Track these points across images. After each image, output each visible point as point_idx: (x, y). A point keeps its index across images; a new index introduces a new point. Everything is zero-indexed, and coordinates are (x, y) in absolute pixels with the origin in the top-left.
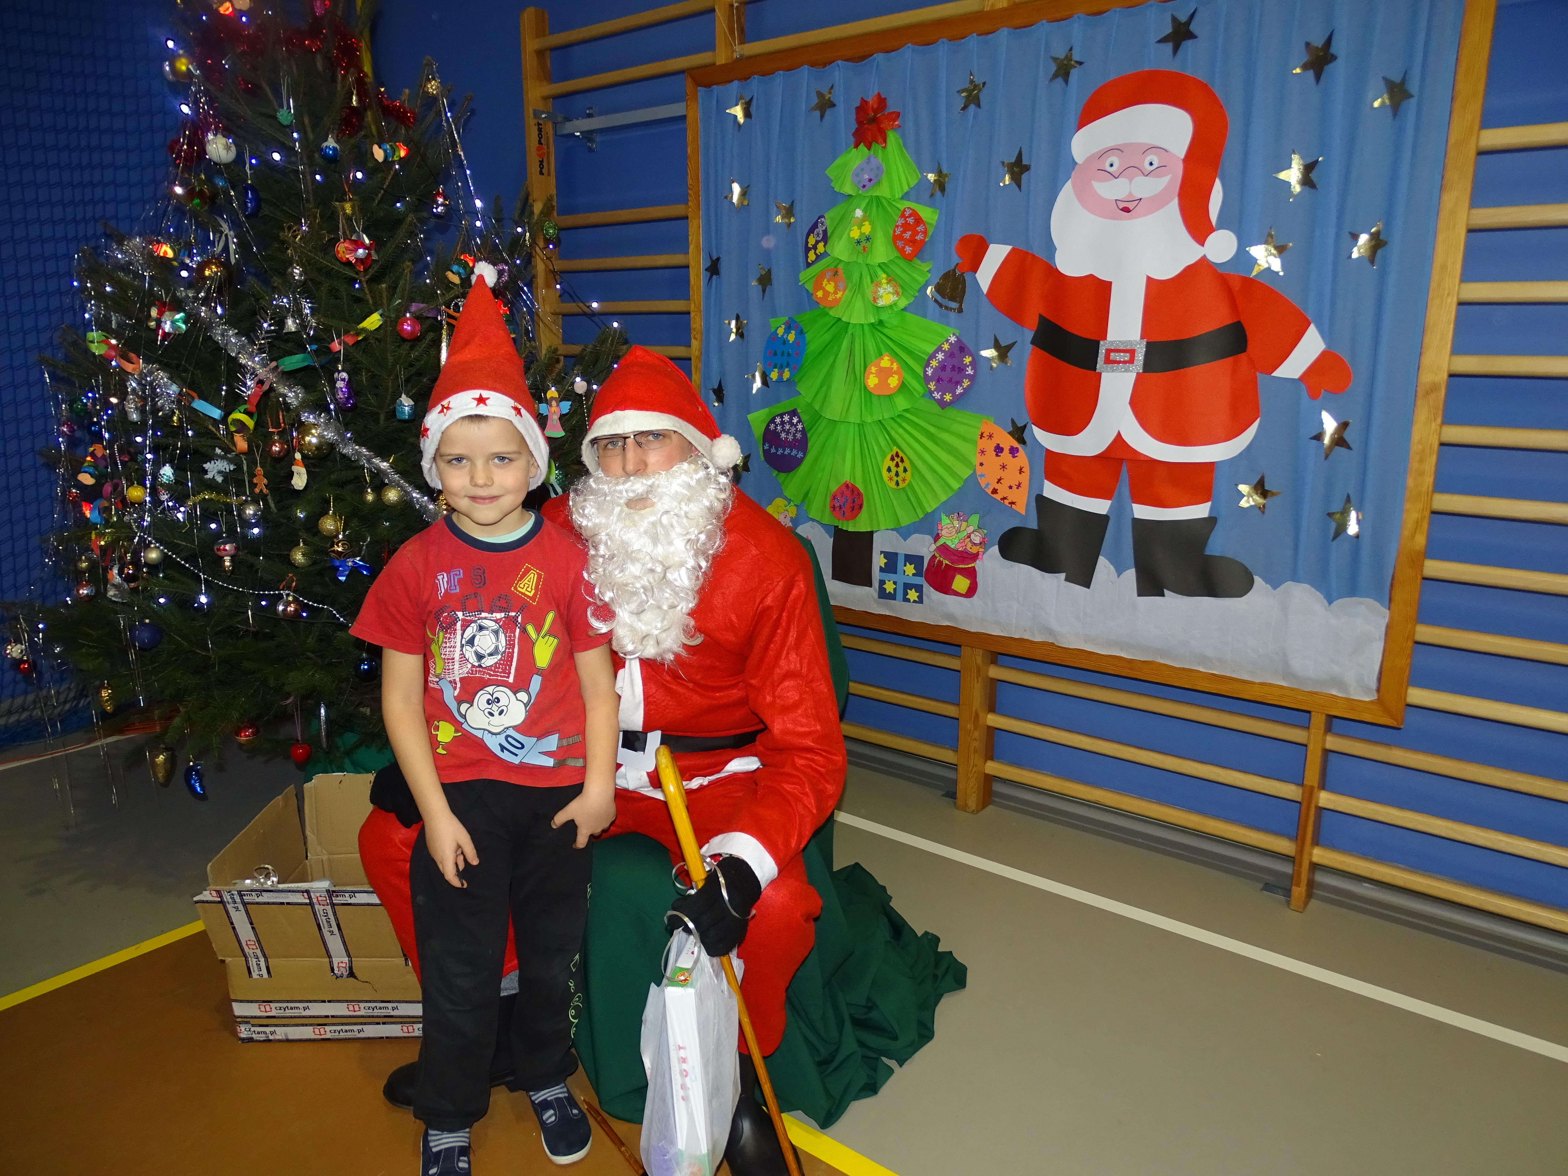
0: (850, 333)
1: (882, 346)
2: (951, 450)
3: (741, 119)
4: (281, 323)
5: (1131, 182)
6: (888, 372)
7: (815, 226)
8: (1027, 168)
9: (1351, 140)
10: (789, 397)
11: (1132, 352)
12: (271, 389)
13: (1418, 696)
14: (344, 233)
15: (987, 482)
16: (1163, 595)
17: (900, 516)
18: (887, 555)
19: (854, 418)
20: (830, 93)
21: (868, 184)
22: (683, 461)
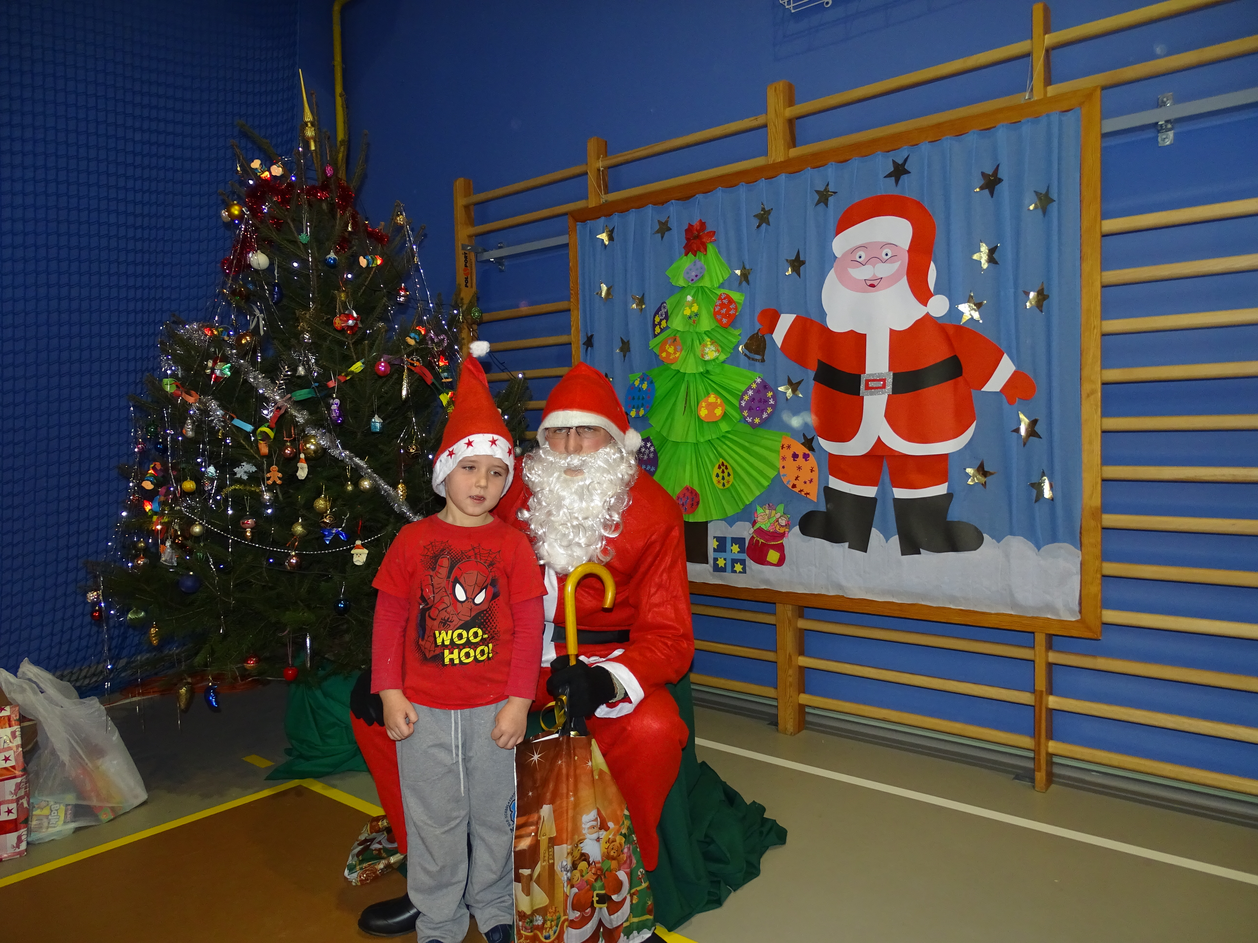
0: (686, 380)
1: (709, 387)
2: (762, 459)
3: (606, 242)
4: (295, 370)
5: (874, 267)
6: (714, 406)
7: (659, 309)
8: (803, 263)
9: (1017, 233)
10: (644, 428)
11: (884, 380)
12: (286, 411)
13: (1111, 616)
14: (340, 311)
15: (788, 479)
16: (919, 553)
17: (726, 509)
18: (718, 539)
19: (691, 439)
20: (667, 222)
21: (695, 279)
22: (606, 446)
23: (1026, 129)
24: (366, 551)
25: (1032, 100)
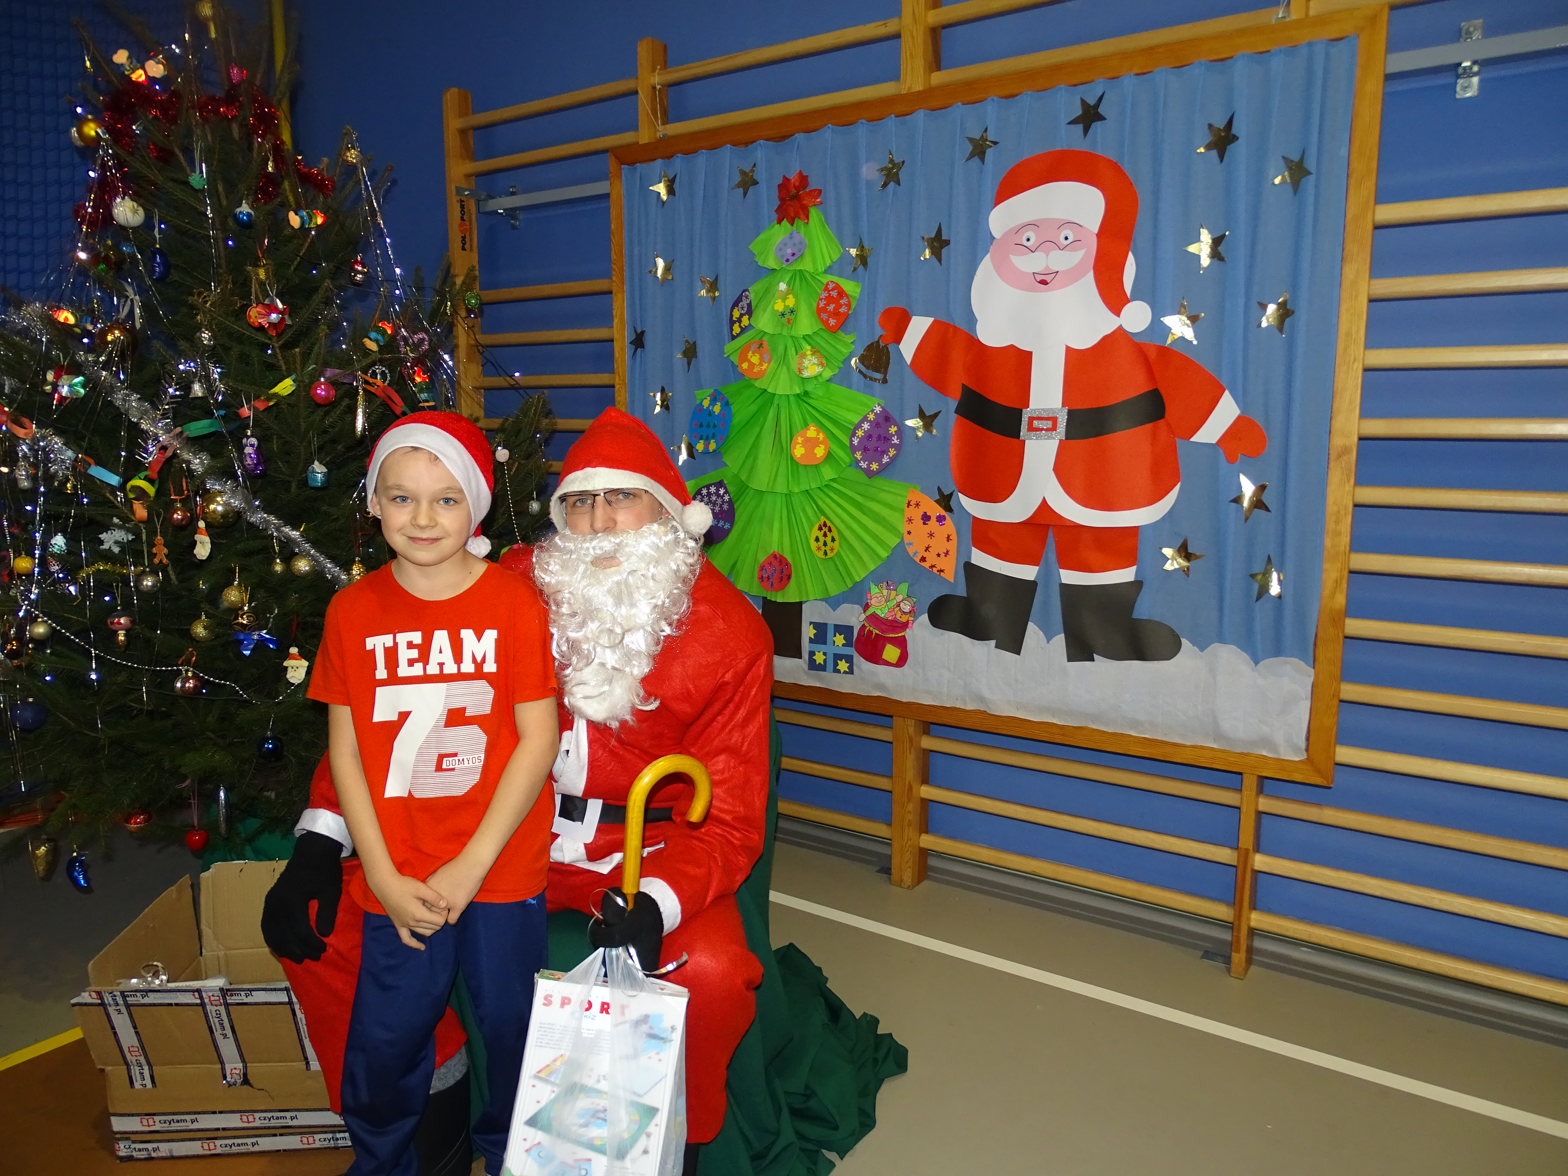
0: (776, 402)
1: (808, 417)
2: (879, 520)
3: (664, 196)
4: (186, 388)
5: (1047, 255)
6: (814, 443)
7: (739, 300)
9: (1255, 217)
10: (716, 468)
11: (1054, 420)
12: (175, 455)
13: (1346, 754)
14: (257, 298)
15: (915, 550)
16: (1093, 660)
17: (828, 586)
18: (816, 625)
19: (781, 488)
20: (752, 171)
21: (791, 259)
22: (653, 521)
23: (1277, 63)
24: (306, 663)
25: (1288, 19)
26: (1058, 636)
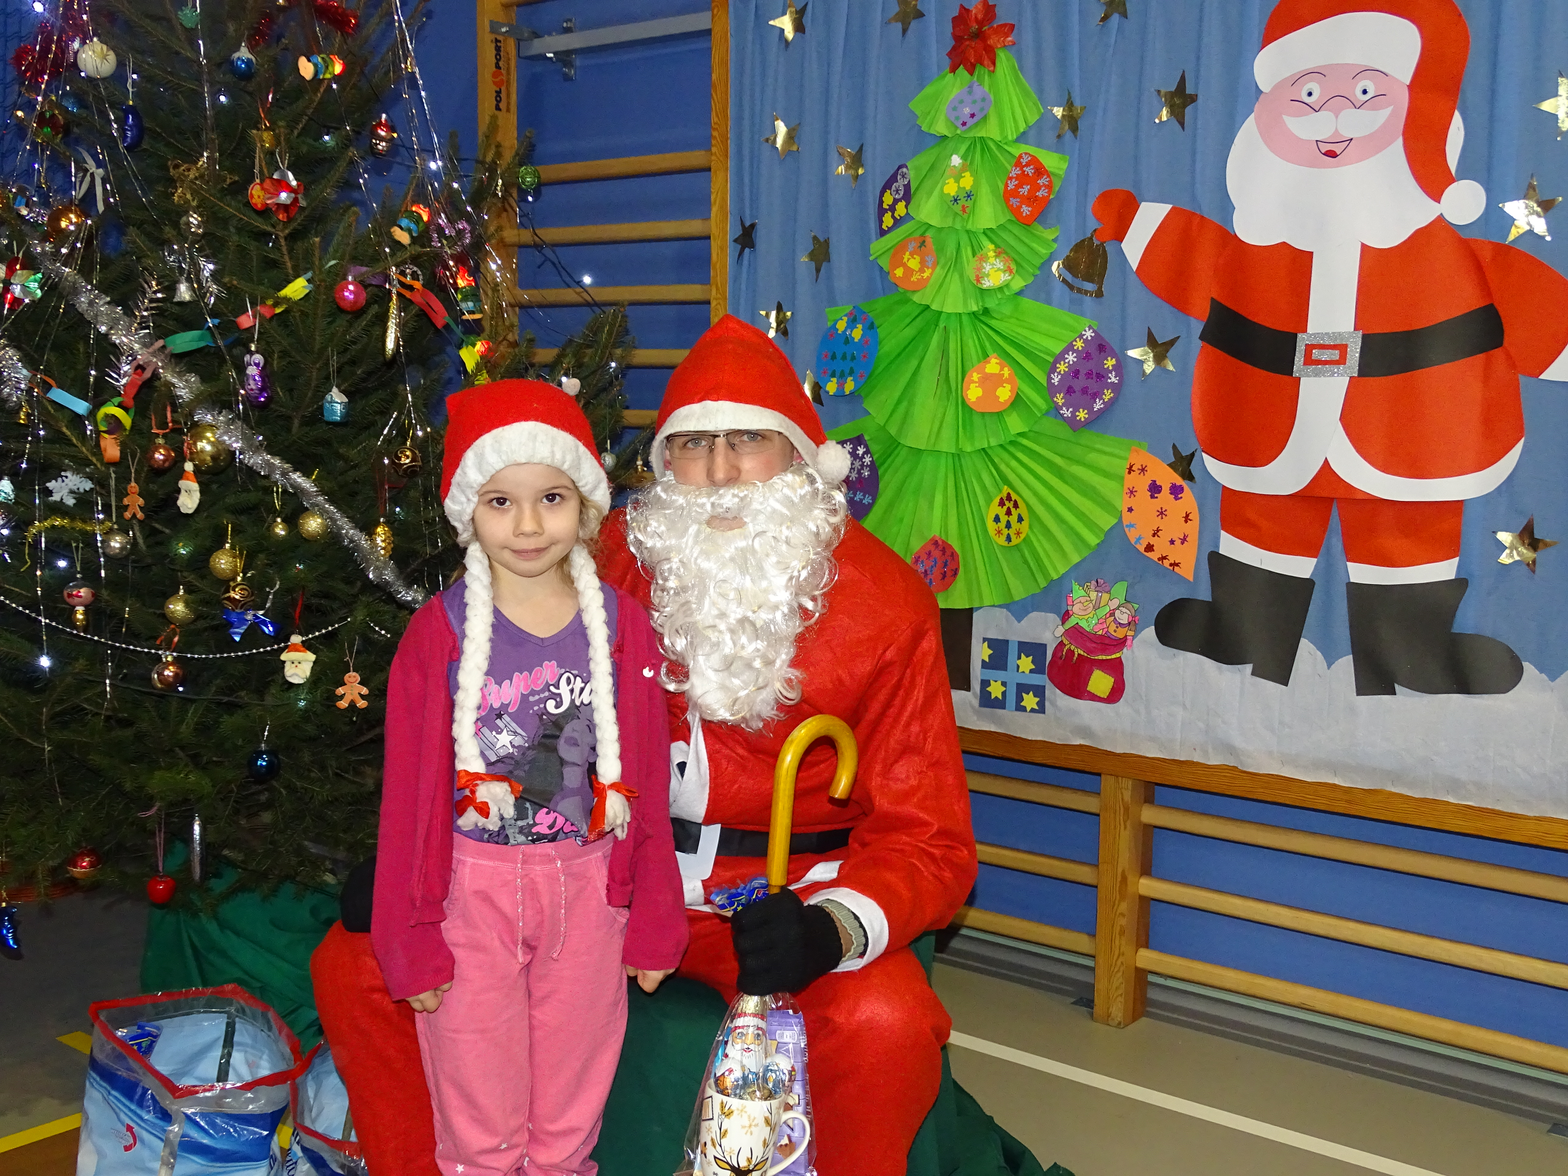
0: (942, 325)
1: (987, 344)
2: (1087, 490)
3: (789, 34)
4: (171, 289)
5: (1337, 117)
6: (996, 381)
7: (893, 179)
10: (853, 417)
11: (1343, 349)
12: (155, 376)
14: (261, 172)
15: (1139, 534)
16: (1394, 693)
17: (1011, 586)
18: (992, 643)
19: (946, 445)
21: (970, 122)
22: (785, 470)
24: (312, 657)
26: (1344, 658)
